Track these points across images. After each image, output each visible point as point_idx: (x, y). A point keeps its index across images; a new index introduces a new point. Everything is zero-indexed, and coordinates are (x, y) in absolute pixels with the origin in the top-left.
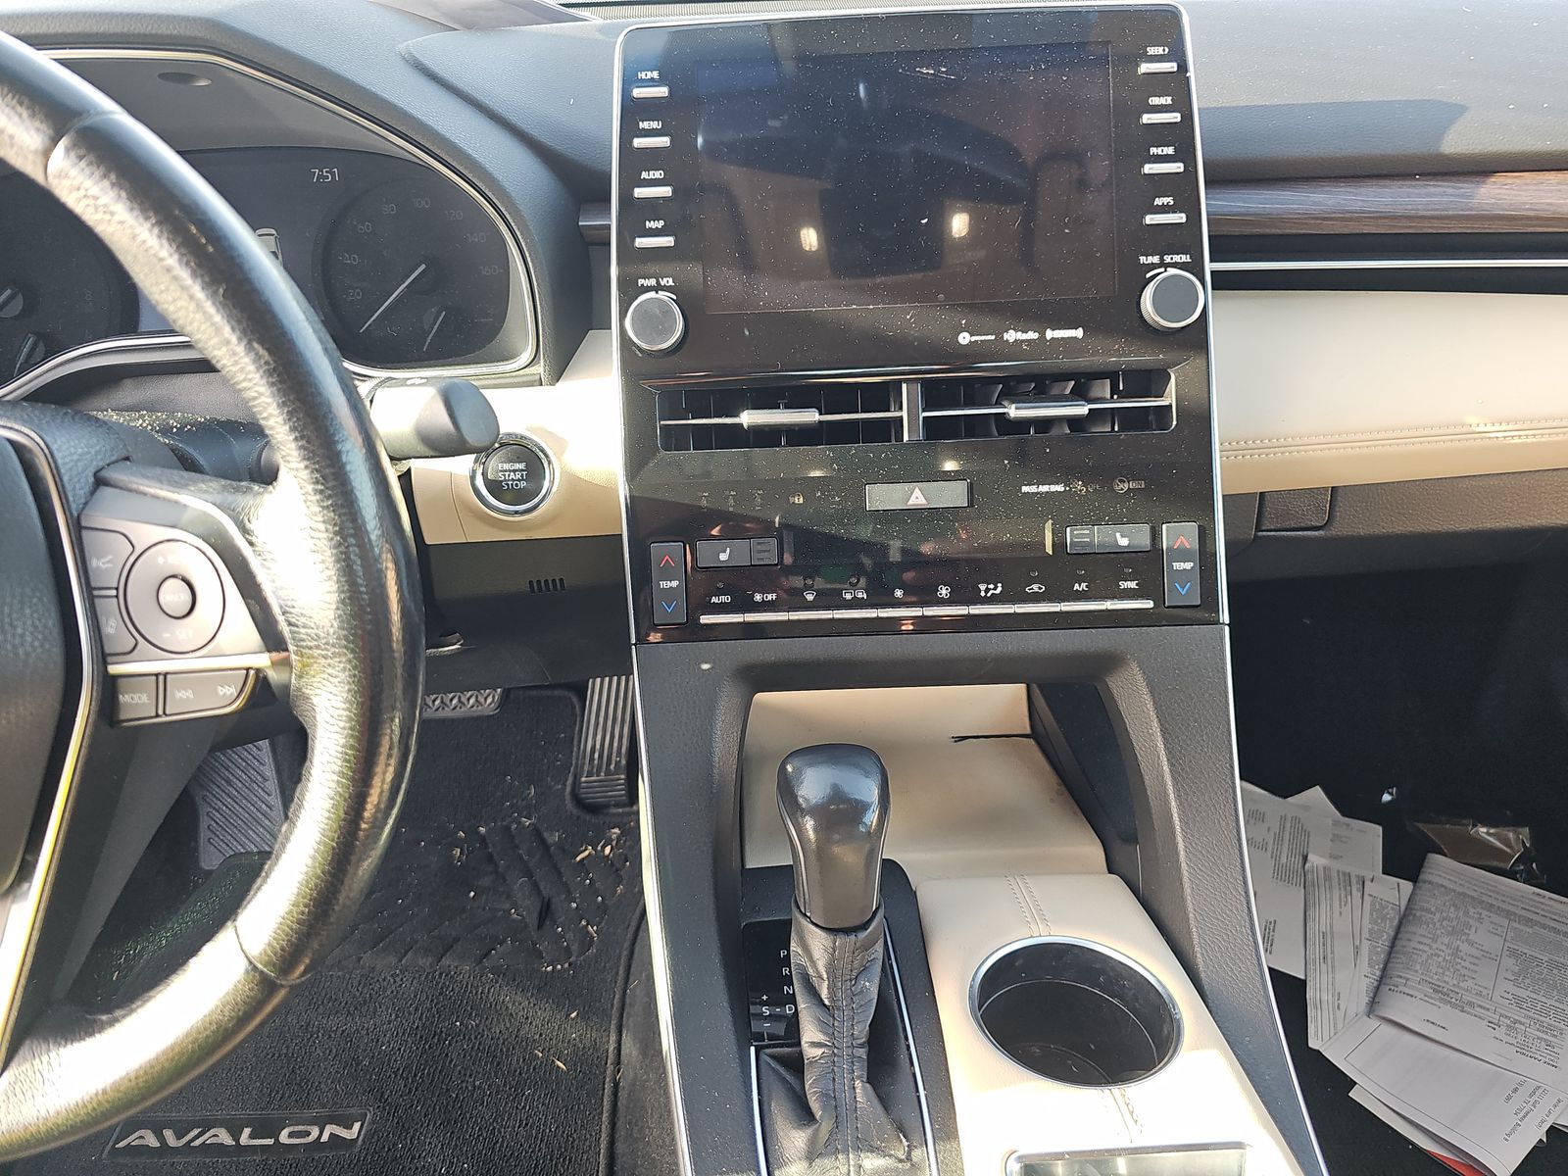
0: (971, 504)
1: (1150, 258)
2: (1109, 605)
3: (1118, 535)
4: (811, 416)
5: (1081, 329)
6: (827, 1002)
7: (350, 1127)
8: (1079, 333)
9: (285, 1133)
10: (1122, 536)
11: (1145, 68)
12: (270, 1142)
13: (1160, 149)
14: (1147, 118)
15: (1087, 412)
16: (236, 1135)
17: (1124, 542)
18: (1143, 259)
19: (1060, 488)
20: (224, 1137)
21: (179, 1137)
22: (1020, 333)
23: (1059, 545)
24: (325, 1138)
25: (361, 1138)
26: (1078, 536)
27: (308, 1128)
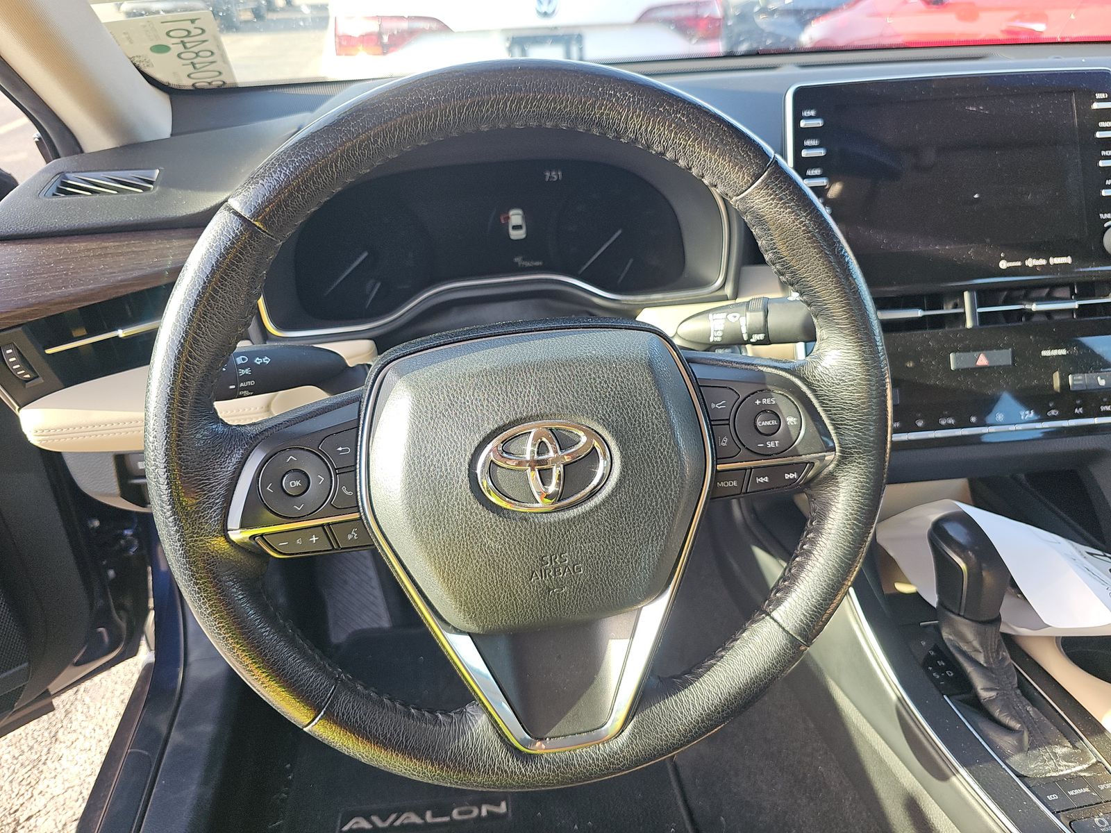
0: (1013, 364)
1: (1105, 215)
2: (1096, 421)
3: (1099, 378)
4: (919, 313)
5: (1069, 257)
6: (985, 665)
7: (498, 805)
8: (1068, 260)
9: (455, 812)
10: (1102, 379)
11: (1095, 106)
12: (446, 819)
13: (1107, 152)
14: (1099, 135)
15: (1077, 307)
16: (423, 817)
17: (1102, 383)
18: (1101, 215)
19: (1063, 352)
20: (414, 819)
21: (384, 820)
22: (1034, 260)
23: (1065, 385)
24: (484, 813)
25: (510, 811)
26: (1076, 380)
27: (470, 808)
